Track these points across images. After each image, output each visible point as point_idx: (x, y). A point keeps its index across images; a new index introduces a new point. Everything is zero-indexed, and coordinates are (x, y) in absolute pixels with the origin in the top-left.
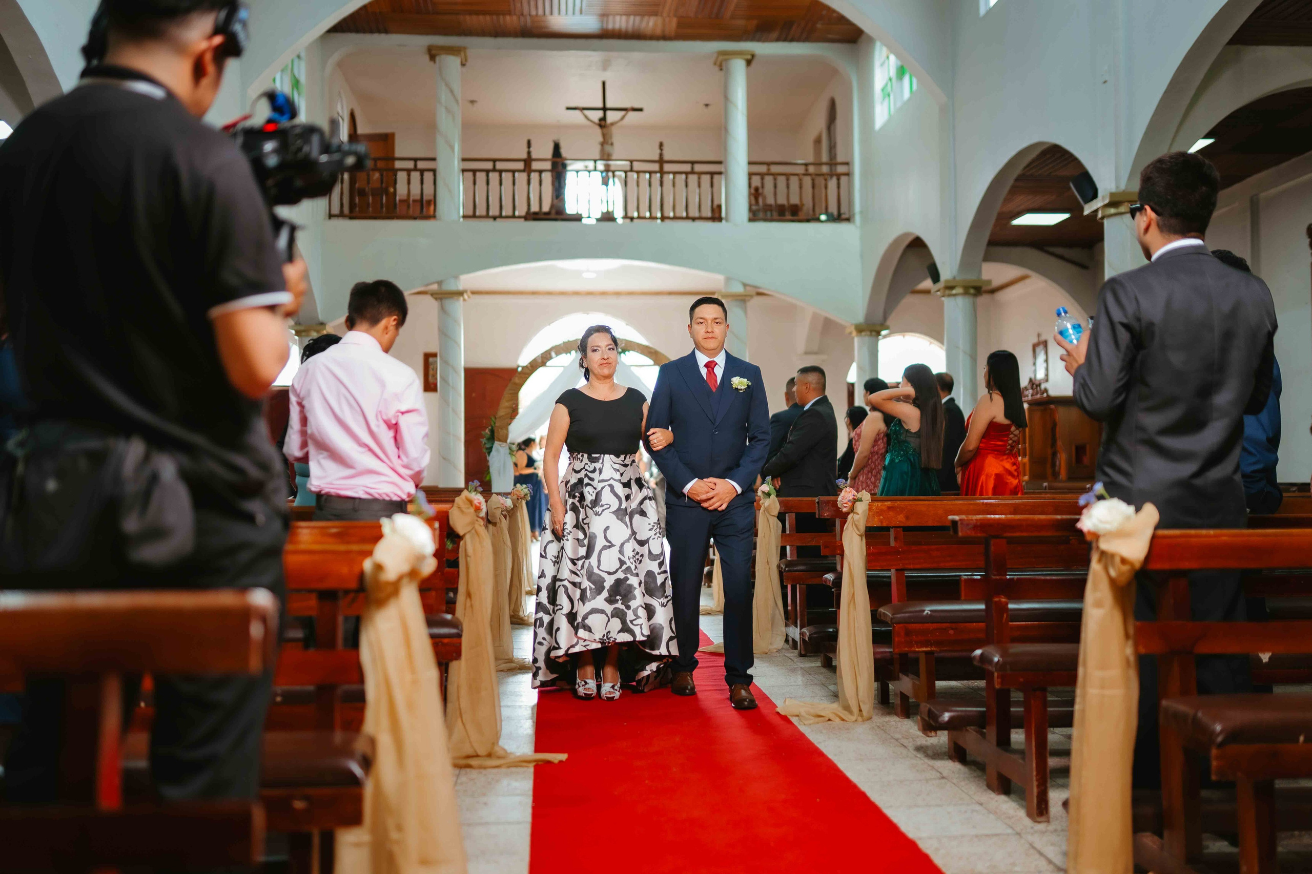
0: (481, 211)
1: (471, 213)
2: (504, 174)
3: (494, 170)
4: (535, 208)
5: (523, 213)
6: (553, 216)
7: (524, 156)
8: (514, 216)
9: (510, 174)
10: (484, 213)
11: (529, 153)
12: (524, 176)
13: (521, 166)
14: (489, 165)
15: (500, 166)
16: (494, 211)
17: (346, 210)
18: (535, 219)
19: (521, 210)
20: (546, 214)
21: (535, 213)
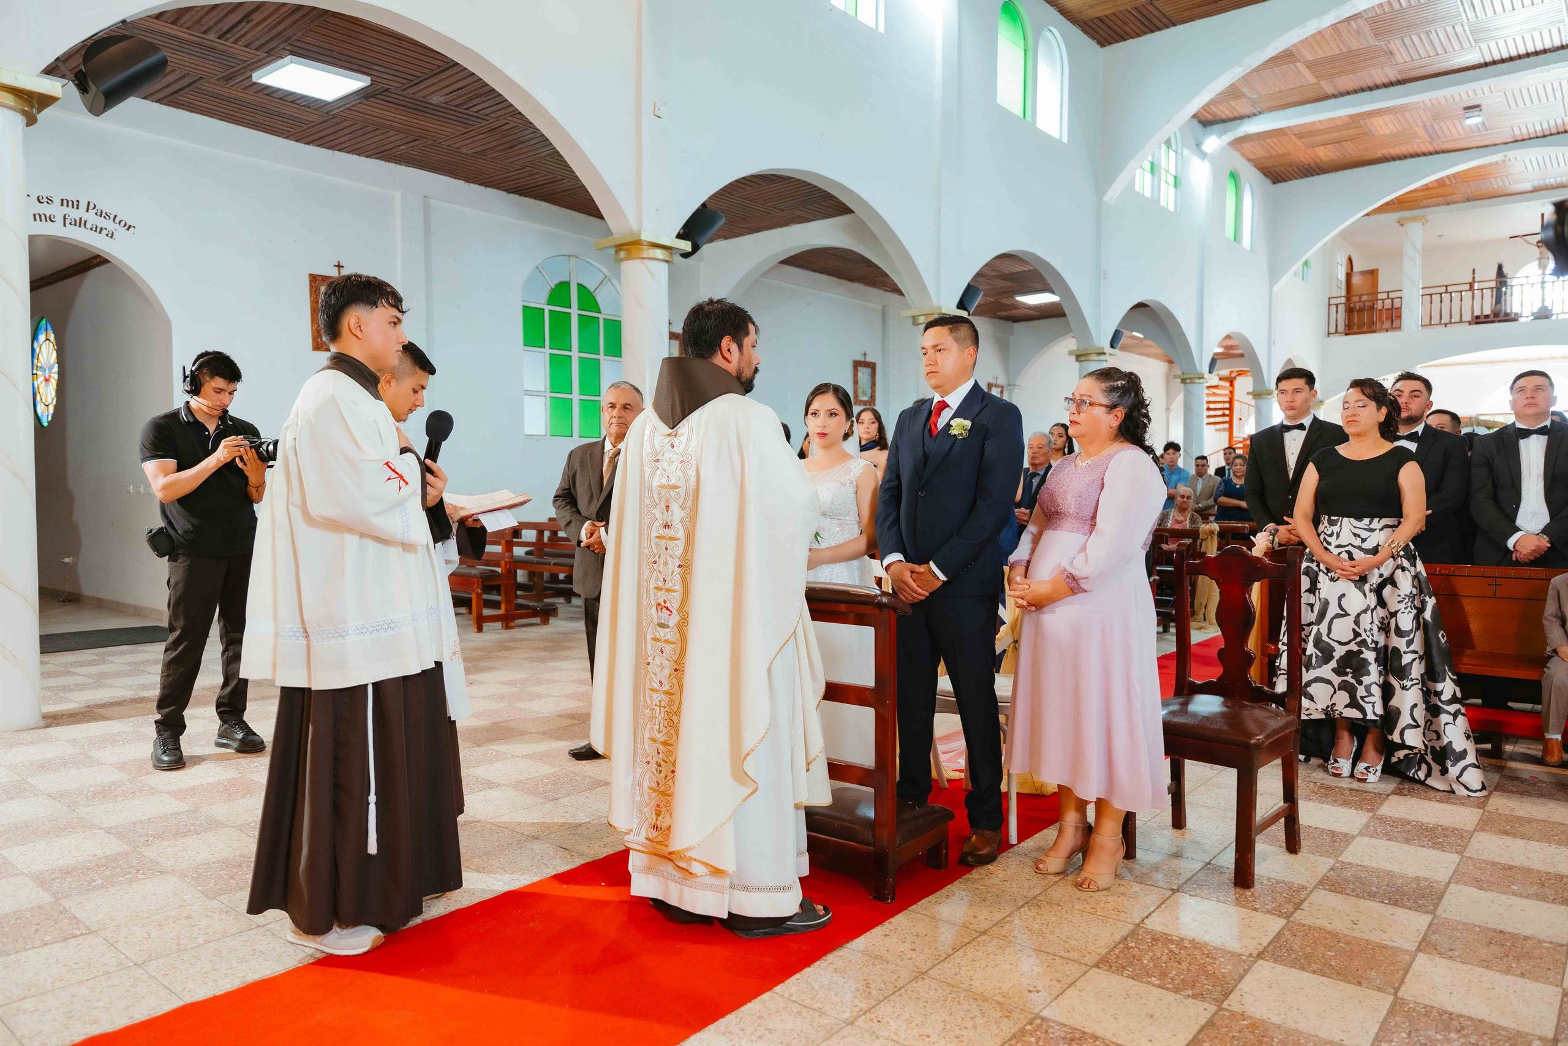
0: (1435, 320)
1: (1428, 323)
2: (1453, 294)
3: (1446, 292)
4: (1477, 313)
5: (1469, 319)
6: (1491, 318)
7: (1470, 280)
8: (1461, 321)
9: (1459, 294)
10: (1438, 322)
11: (1474, 278)
12: (1470, 293)
13: (1467, 287)
14: (1443, 290)
15: (1450, 289)
16: (1445, 320)
17: (1341, 328)
18: (1477, 323)
19: (1467, 317)
20: (1487, 316)
21: (1478, 317)
